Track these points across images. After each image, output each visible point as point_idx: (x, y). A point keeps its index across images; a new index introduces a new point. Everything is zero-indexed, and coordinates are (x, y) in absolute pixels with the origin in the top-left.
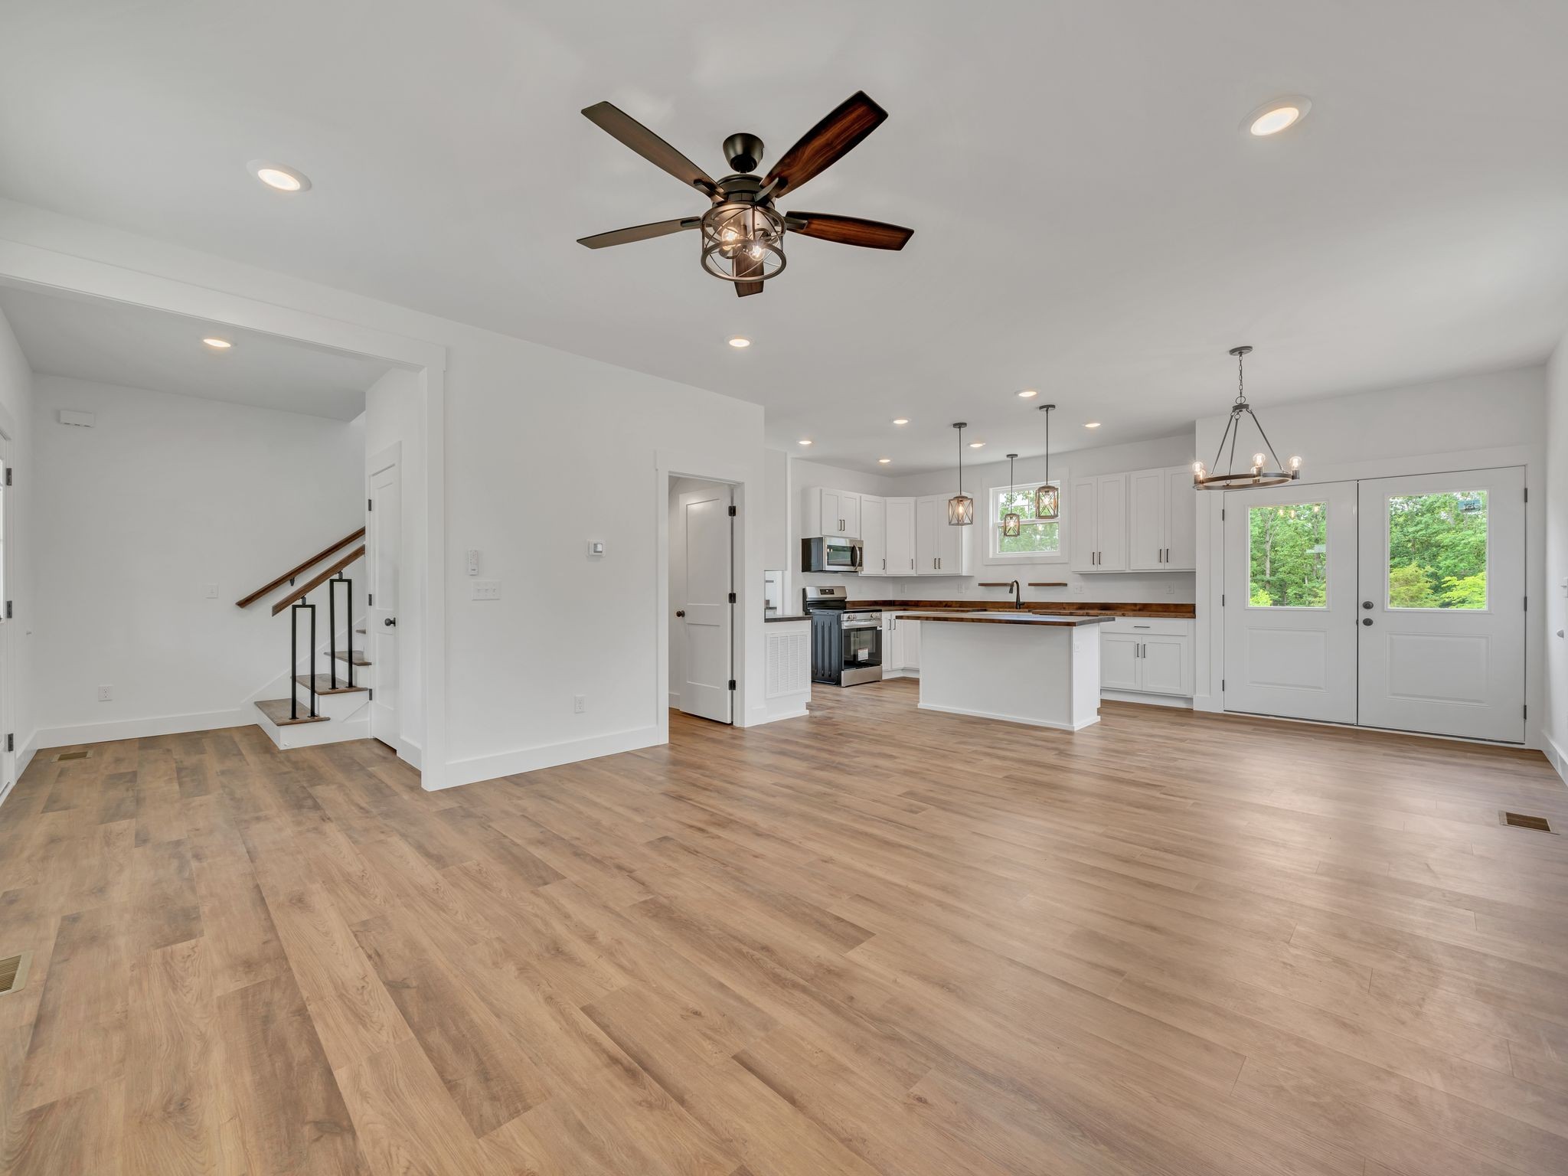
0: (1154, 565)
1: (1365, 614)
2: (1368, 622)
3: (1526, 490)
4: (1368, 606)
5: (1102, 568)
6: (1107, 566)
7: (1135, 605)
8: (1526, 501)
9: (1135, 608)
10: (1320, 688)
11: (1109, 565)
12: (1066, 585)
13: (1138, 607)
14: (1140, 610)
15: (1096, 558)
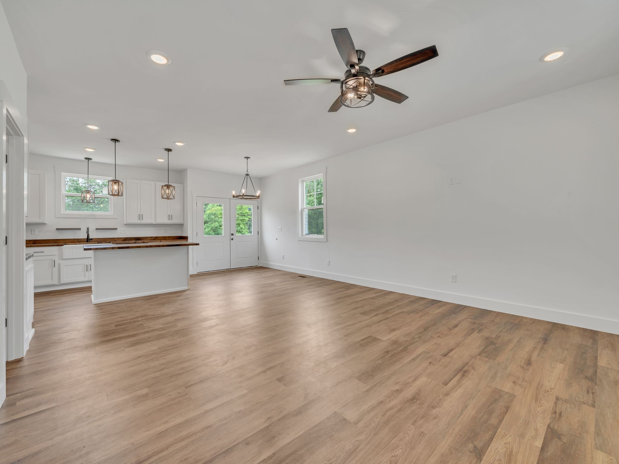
0: (166, 221)
1: (232, 237)
2: (232, 239)
3: (258, 207)
4: (232, 235)
5: (143, 222)
6: (144, 221)
7: (152, 237)
8: (258, 209)
9: (152, 239)
10: (222, 260)
11: (146, 220)
12: (116, 229)
13: (153, 238)
14: (154, 239)
15: (141, 217)
